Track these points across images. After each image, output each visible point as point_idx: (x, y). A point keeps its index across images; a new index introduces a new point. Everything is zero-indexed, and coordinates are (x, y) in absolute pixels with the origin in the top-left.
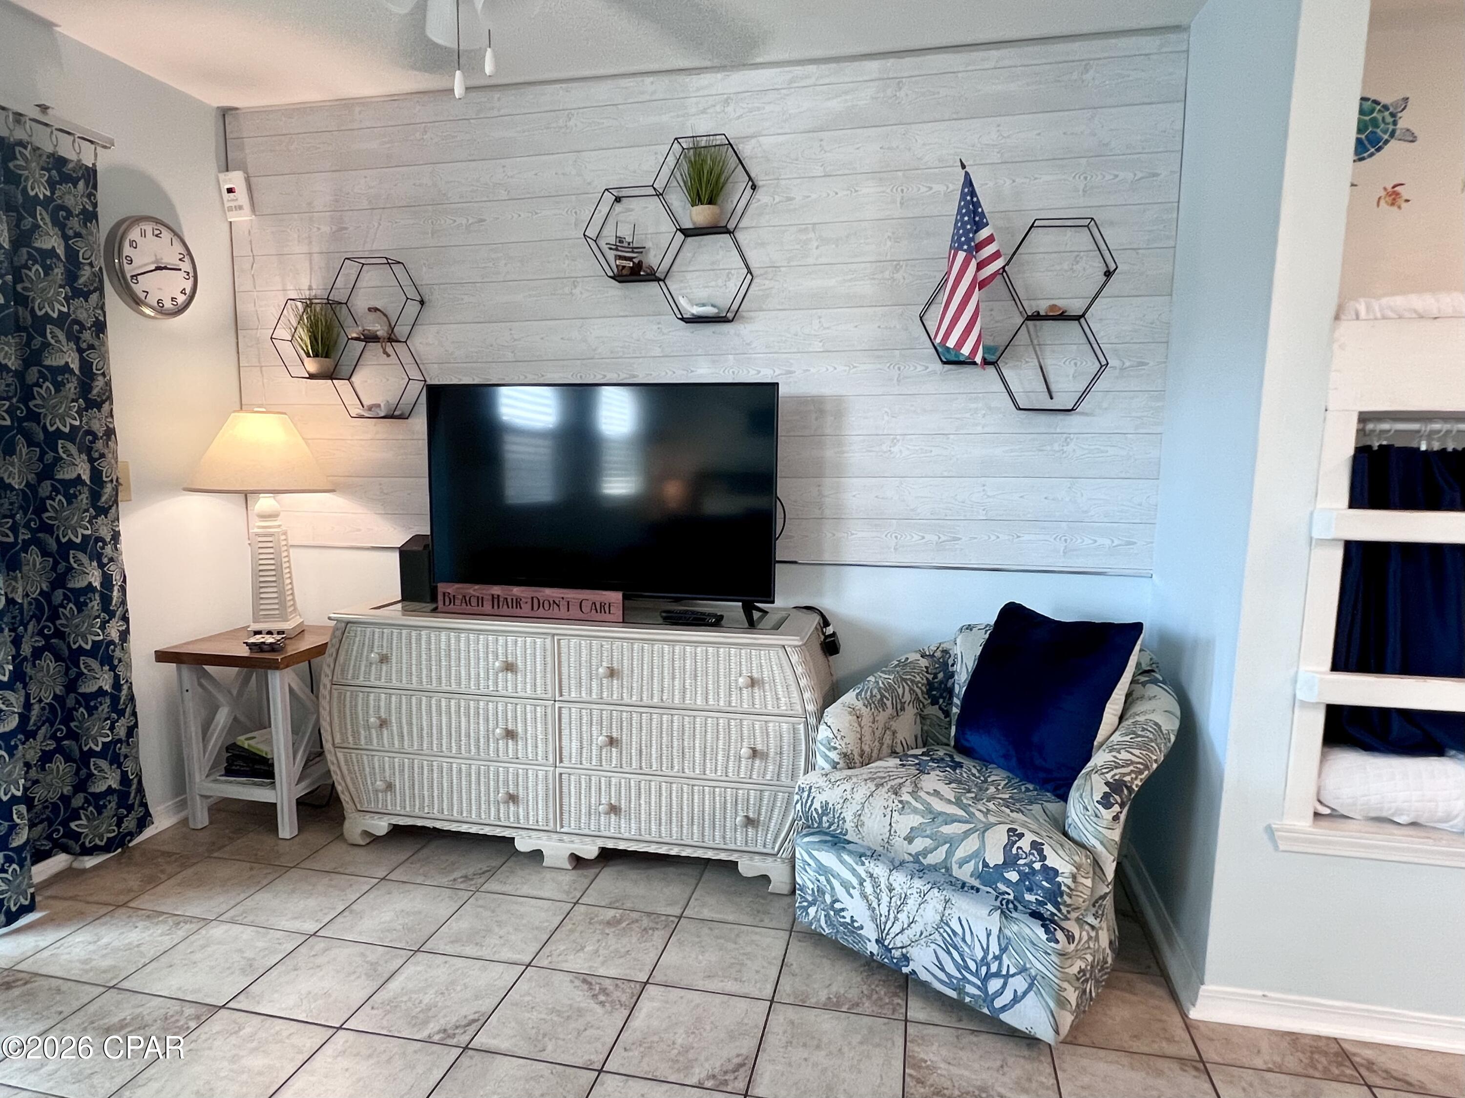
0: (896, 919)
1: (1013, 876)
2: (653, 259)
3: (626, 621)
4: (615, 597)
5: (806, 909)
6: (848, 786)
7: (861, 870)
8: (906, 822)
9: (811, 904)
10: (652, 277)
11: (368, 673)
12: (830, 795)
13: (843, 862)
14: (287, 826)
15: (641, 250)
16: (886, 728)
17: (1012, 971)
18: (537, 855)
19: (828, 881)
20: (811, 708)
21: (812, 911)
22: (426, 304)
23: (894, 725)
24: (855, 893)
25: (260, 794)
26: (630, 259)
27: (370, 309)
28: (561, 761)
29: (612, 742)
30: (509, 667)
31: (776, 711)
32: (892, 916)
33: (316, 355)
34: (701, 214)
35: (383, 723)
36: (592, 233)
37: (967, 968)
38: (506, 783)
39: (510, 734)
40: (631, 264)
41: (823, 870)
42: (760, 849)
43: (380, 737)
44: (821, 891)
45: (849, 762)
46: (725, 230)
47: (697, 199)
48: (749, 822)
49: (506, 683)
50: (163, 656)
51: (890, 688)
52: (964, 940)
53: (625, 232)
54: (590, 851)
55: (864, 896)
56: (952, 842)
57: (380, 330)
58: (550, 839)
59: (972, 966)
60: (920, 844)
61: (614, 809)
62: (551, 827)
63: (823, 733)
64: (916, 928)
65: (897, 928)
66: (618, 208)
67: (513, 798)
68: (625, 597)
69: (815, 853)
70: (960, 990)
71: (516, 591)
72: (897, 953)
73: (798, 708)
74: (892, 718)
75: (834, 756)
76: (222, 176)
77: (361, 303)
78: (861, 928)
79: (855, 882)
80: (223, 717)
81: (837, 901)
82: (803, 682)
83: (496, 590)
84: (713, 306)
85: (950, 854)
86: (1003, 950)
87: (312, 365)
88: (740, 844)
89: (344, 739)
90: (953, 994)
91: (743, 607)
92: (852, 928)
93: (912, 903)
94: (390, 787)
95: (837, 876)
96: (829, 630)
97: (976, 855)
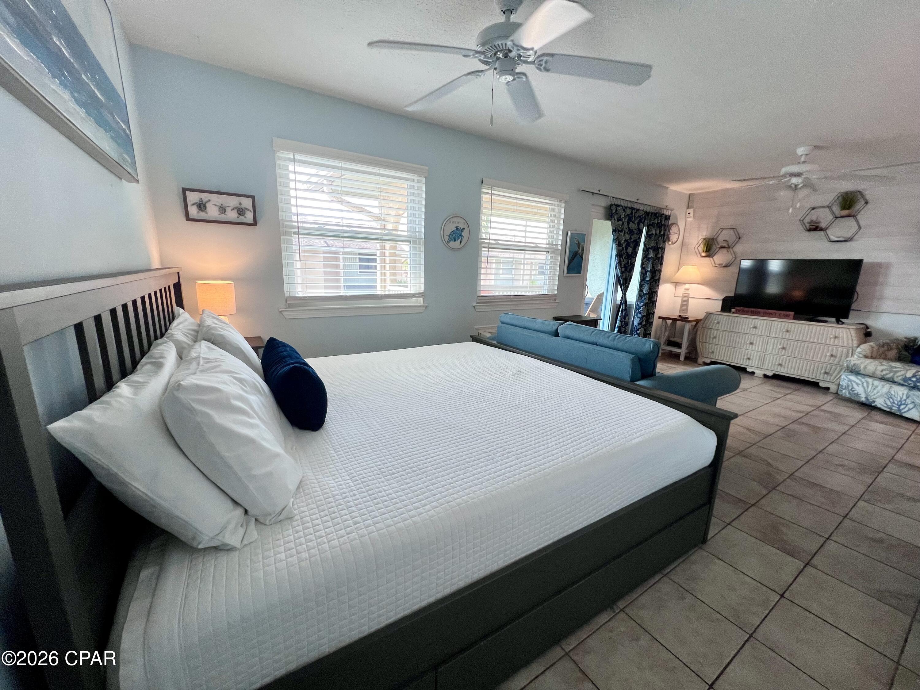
0: (873, 392)
1: (914, 379)
2: (823, 225)
3: (795, 318)
4: (792, 313)
5: (842, 391)
6: (864, 360)
7: (863, 380)
8: (880, 368)
9: (844, 389)
10: (821, 229)
11: (712, 326)
12: (858, 362)
13: (858, 379)
14: (682, 358)
15: (819, 222)
16: (883, 353)
17: (909, 403)
18: (753, 373)
19: (852, 383)
20: (855, 345)
21: (844, 391)
22: (741, 239)
23: (886, 353)
24: (860, 386)
25: (676, 350)
26: (814, 226)
27: (724, 241)
28: (766, 351)
29: (783, 348)
30: (755, 327)
31: (842, 345)
32: (871, 391)
33: (706, 252)
34: (845, 212)
35: (715, 337)
36: (801, 219)
37: (894, 403)
38: (747, 355)
39: (752, 343)
40: (814, 227)
41: (850, 381)
42: (828, 380)
43: (713, 340)
44: (848, 386)
45: (866, 357)
46: (853, 216)
47: (843, 208)
48: (826, 373)
49: (754, 331)
50: (660, 318)
51: (887, 343)
52: (895, 396)
53: (814, 218)
54: (770, 374)
55: (863, 387)
56: (896, 372)
57: (725, 244)
58: (758, 370)
59: (896, 402)
60: (884, 373)
61: (780, 365)
62: (759, 367)
63: (859, 350)
64: (879, 394)
65: (872, 394)
66: (813, 211)
67: (749, 359)
68: (795, 314)
69: (848, 376)
70: (891, 409)
71: (759, 310)
72: (871, 400)
73: (851, 345)
74: (886, 350)
75: (861, 356)
76: (688, 210)
77: (720, 239)
78: (860, 395)
79: (860, 383)
80: (667, 334)
81: (853, 388)
82: (854, 338)
83: (753, 309)
84: (844, 238)
85: (894, 375)
86: (908, 398)
87: (704, 254)
88: (821, 378)
89: (703, 340)
90: (888, 410)
91: (836, 320)
92: (858, 395)
93: (879, 388)
94: (713, 352)
95: (855, 382)
96: (869, 330)
97: (903, 375)
